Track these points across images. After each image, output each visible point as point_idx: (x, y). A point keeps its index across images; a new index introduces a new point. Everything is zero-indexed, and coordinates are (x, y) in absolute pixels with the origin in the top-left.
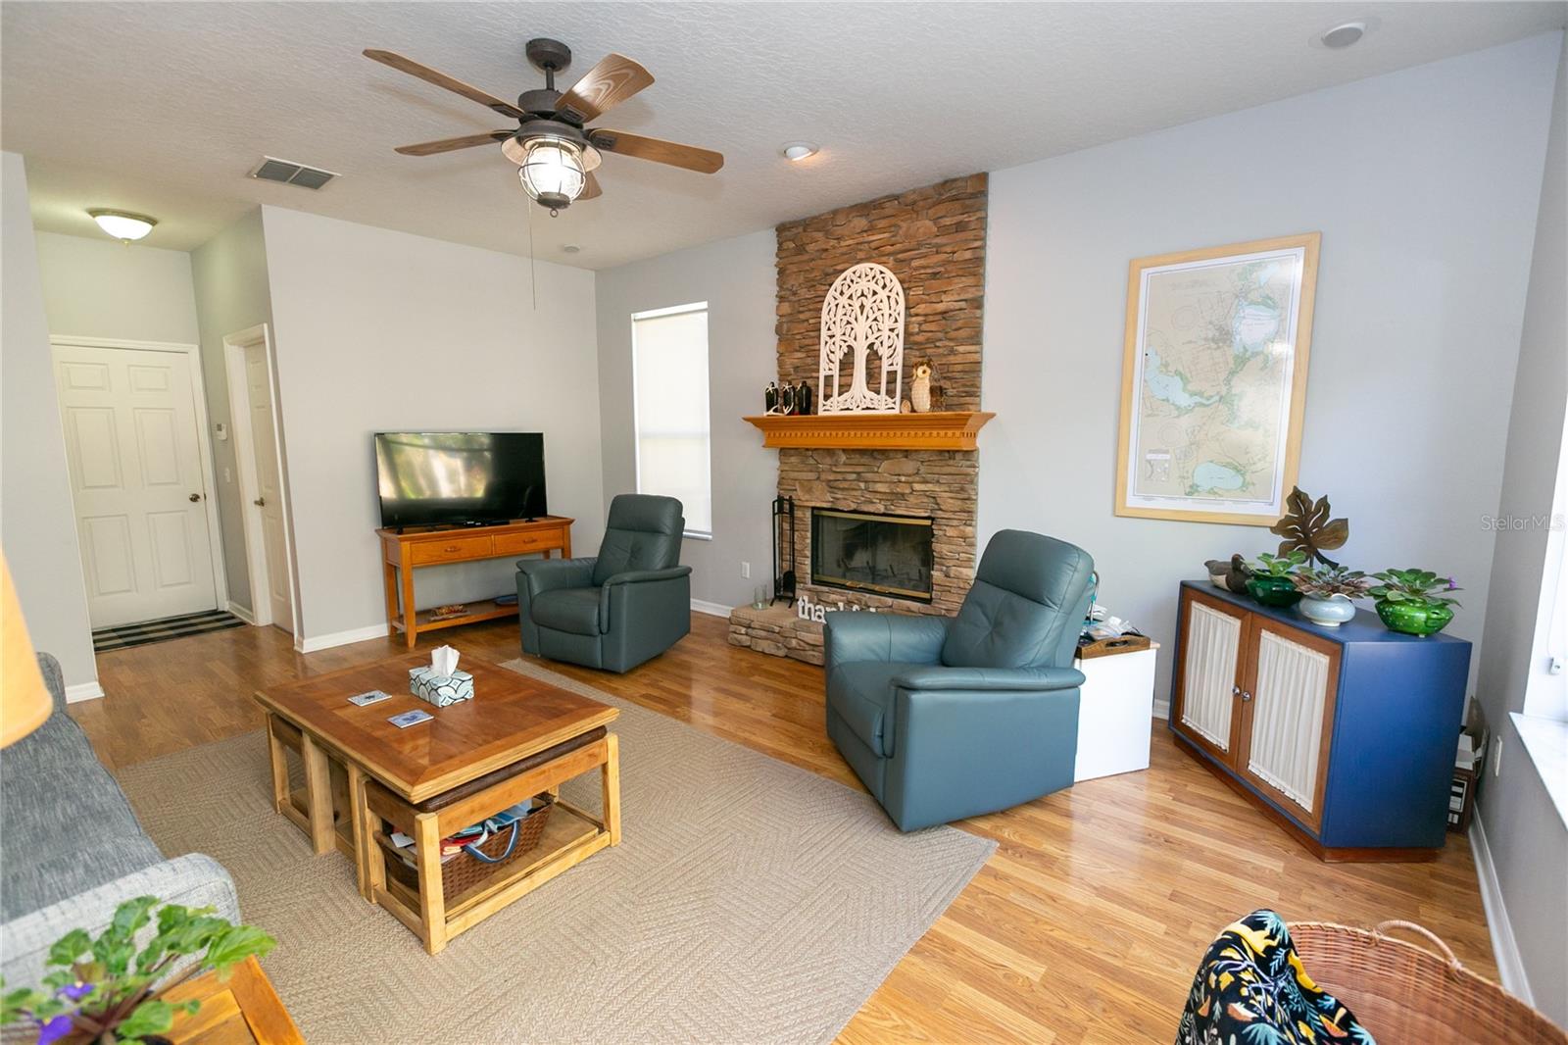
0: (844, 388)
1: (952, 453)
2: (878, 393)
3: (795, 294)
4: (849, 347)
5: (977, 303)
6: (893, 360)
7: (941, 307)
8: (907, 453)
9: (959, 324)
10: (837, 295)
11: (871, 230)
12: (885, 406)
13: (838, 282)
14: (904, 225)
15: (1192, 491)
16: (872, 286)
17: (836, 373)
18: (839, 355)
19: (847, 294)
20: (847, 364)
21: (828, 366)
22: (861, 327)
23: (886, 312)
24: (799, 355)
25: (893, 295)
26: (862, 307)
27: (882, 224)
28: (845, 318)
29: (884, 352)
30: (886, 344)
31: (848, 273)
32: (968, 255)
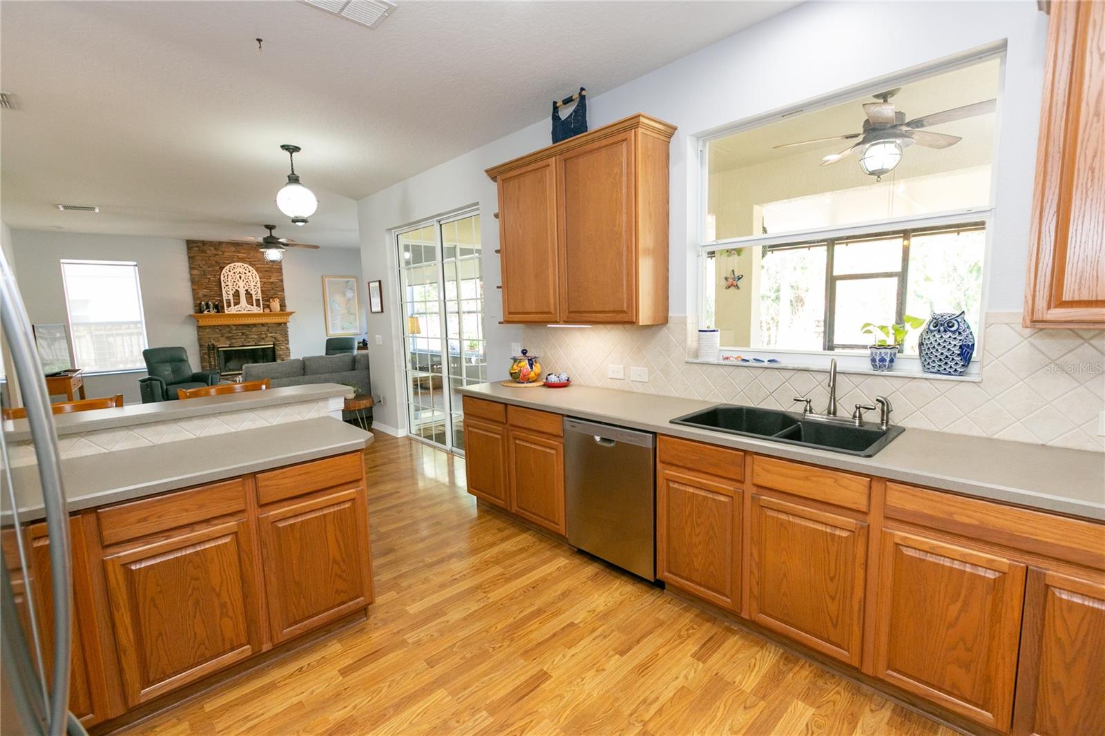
0: (237, 303)
1: (280, 324)
2: (252, 305)
3: (201, 267)
4: (237, 290)
5: (282, 281)
6: (257, 294)
7: (271, 280)
8: (263, 325)
9: (277, 286)
10: (227, 271)
11: (238, 252)
12: (255, 310)
13: (227, 267)
14: (252, 253)
15: (343, 329)
16: (244, 271)
17: (231, 297)
18: (231, 293)
19: (232, 272)
20: (237, 294)
21: (227, 295)
22: (241, 284)
23: (252, 280)
24: (205, 290)
25: (254, 275)
26: (240, 277)
27: (243, 251)
28: (233, 280)
29: (253, 292)
30: (253, 290)
31: (232, 265)
32: (278, 267)
